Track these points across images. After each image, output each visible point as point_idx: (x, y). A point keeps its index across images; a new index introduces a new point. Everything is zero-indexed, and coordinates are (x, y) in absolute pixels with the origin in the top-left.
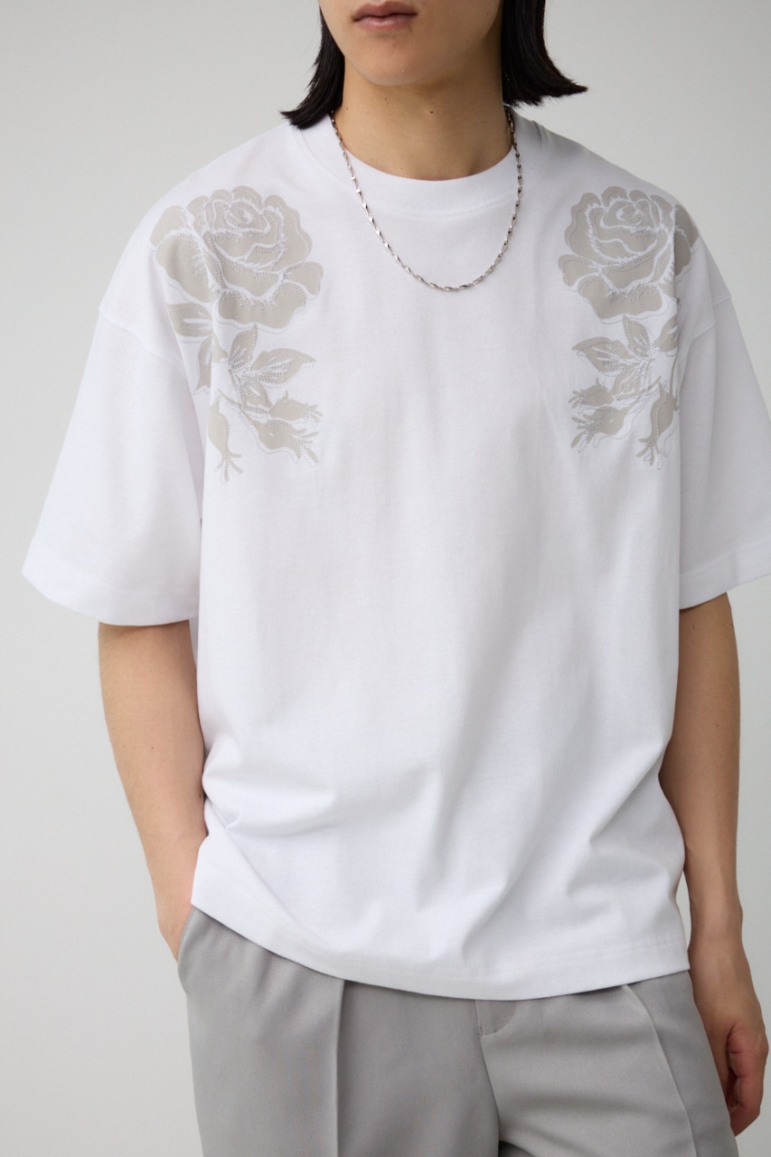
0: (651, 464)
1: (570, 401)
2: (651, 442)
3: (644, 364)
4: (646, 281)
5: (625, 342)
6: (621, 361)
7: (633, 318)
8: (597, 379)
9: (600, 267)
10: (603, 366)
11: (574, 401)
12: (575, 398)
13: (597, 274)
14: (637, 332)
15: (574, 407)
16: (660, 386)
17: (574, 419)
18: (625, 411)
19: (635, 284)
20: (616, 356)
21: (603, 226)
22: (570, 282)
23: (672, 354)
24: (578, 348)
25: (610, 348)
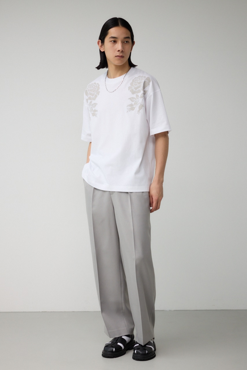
0: (139, 114)
2: (139, 111)
3: (138, 100)
4: (139, 89)
5: (136, 98)
7: (137, 94)
8: (131, 103)
9: (133, 87)
10: (132, 101)
12: (127, 106)
14: (137, 96)
16: (140, 103)
17: (127, 109)
18: (135, 107)
19: (138, 89)
20: (134, 100)
21: (136, 81)
22: (129, 90)
23: (142, 99)
24: (129, 99)
25: (134, 98)
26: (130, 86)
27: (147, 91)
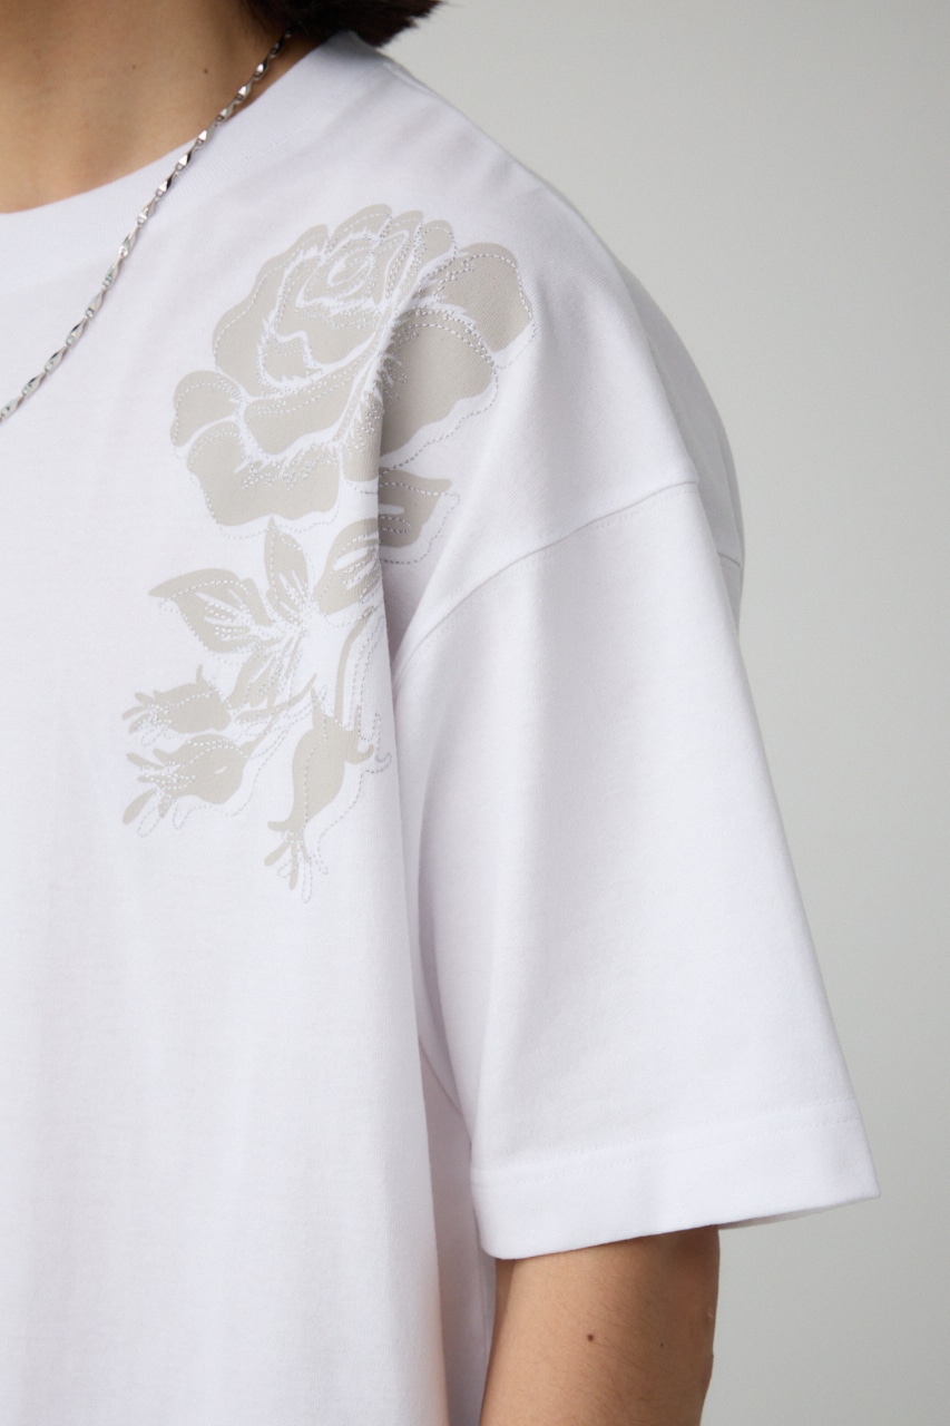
1: (126, 715)
2: (292, 827)
3: (291, 640)
4: (324, 437)
5: (263, 585)
6: (255, 630)
7: (285, 525)
8: (200, 669)
9: (246, 399)
10: (212, 639)
11: (135, 717)
12: (137, 710)
13: (232, 418)
14: (284, 556)
15: (134, 728)
16: (314, 697)
17: (134, 758)
18: (249, 747)
19: (303, 444)
20: (244, 617)
21: (300, 302)
22: (178, 436)
23: (349, 615)
24: (162, 591)
25: (236, 597)
26: (208, 363)
27: (444, 485)
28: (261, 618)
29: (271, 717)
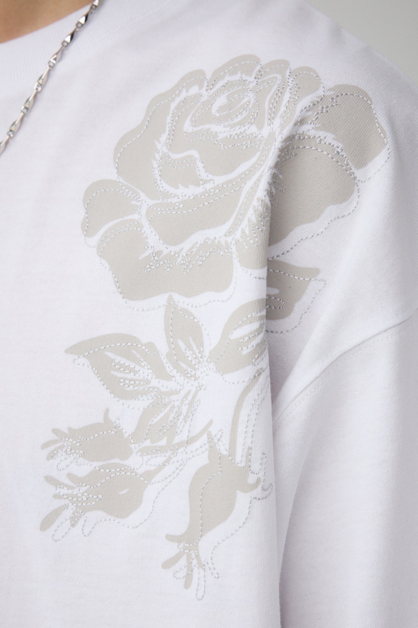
0: (187, 585)
1: (45, 446)
3: (189, 392)
4: (217, 233)
5: (163, 347)
6: (155, 382)
7: (181, 301)
8: (107, 412)
9: (146, 202)
10: (117, 389)
11: (52, 448)
12: (54, 442)
13: (135, 217)
14: (182, 325)
15: (51, 456)
16: (210, 439)
17: (50, 480)
18: (149, 476)
19: (198, 237)
20: (144, 372)
21: (187, 127)
22: (88, 229)
23: (244, 374)
24: (76, 349)
25: (138, 356)
26: (111, 174)
27: (314, 272)
28: (161, 373)
29: (169, 453)
